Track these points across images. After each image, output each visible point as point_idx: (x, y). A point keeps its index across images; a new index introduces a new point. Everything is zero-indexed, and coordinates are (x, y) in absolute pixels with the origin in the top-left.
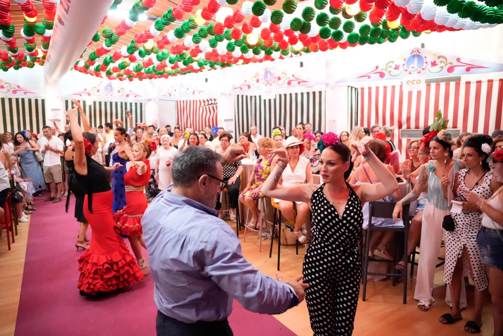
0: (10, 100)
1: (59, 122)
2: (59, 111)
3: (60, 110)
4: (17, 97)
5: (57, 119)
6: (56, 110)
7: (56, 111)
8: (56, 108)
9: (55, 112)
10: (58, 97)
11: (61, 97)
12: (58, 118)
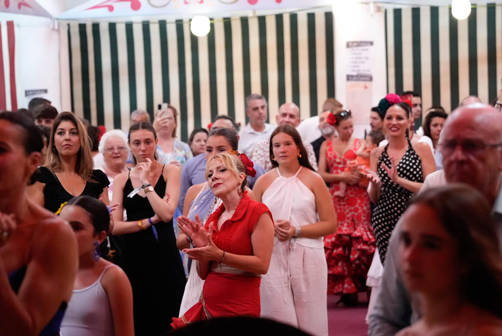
0: (245, 22)
1: (368, 84)
2: (370, 48)
3: (371, 43)
4: (260, 13)
5: (362, 72)
6: (360, 44)
7: (360, 48)
8: (359, 39)
9: (358, 50)
10: (367, 3)
11: (375, 3)
12: (363, 69)
